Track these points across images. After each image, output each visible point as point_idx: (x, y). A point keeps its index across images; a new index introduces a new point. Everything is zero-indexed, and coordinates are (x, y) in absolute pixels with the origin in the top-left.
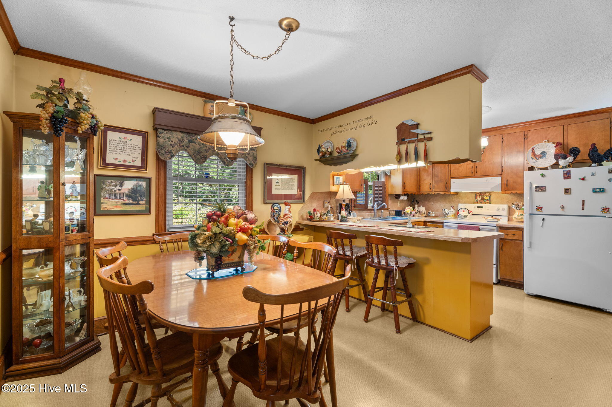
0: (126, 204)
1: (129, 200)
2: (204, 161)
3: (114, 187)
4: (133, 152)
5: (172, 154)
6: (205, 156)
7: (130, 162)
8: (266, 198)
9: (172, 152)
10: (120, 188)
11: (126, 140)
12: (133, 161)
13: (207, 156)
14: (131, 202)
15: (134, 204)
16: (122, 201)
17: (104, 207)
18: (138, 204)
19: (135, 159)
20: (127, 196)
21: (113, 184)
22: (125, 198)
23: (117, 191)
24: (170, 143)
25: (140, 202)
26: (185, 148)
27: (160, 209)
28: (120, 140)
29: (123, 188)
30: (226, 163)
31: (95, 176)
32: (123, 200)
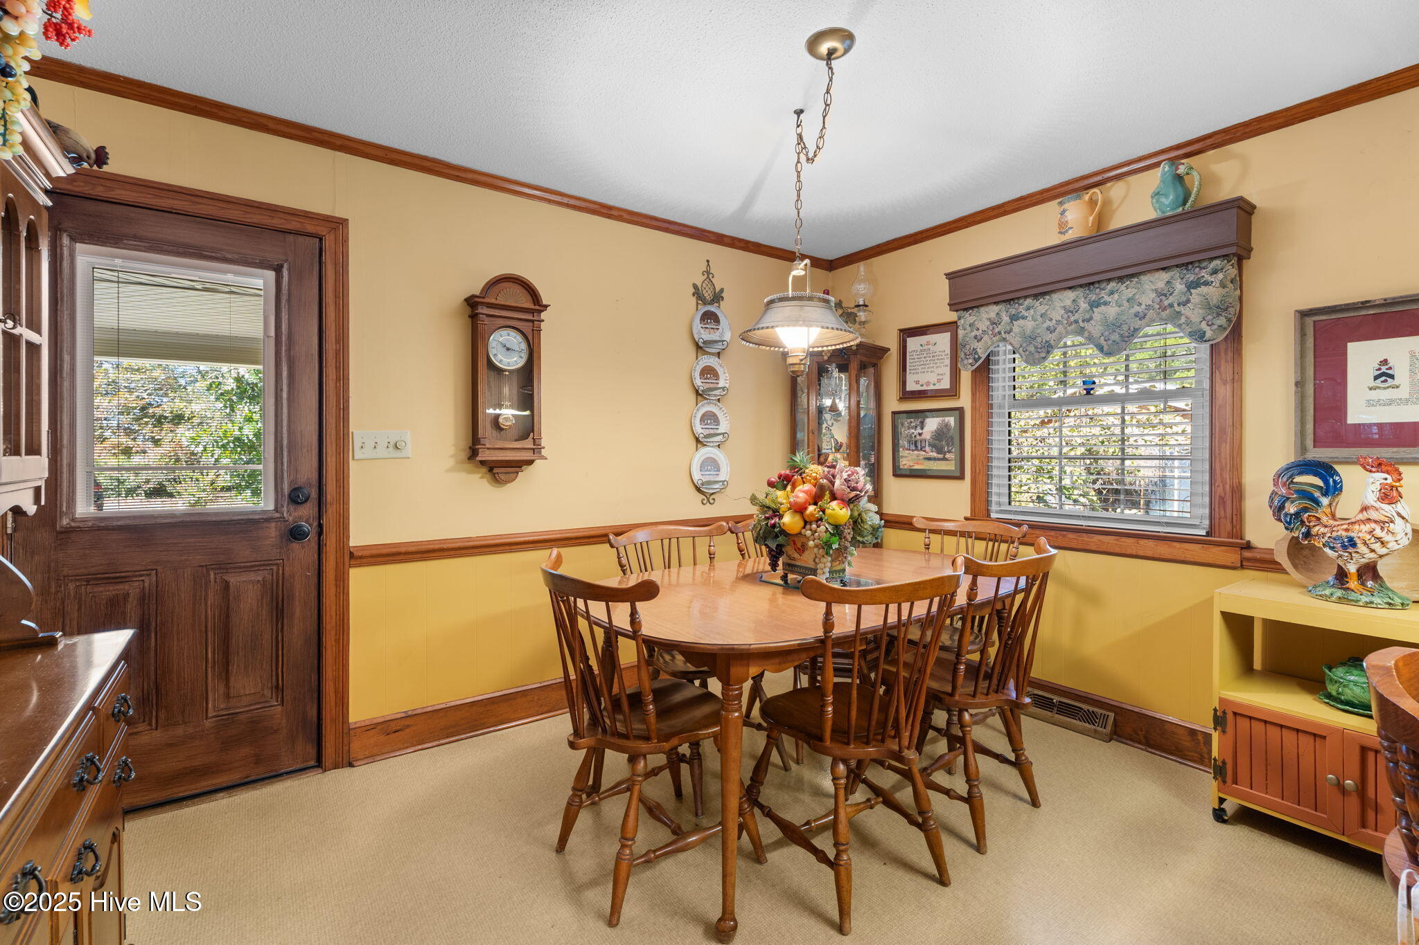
0: (929, 459)
1: (932, 451)
2: (1043, 355)
3: (913, 431)
4: (938, 365)
5: (977, 356)
6: (1047, 342)
7: (934, 385)
8: (1309, 442)
9: (976, 353)
10: (921, 431)
11: (930, 346)
12: (939, 381)
13: (1052, 342)
14: (934, 455)
15: (939, 459)
16: (923, 453)
17: (904, 462)
18: (944, 459)
19: (941, 377)
20: (930, 445)
21: (913, 424)
22: (927, 448)
23: (918, 437)
24: (973, 334)
25: (948, 456)
26: (1004, 336)
27: (978, 471)
28: (921, 348)
29: (926, 429)
30: (1106, 348)
31: (894, 413)
32: (925, 451)
